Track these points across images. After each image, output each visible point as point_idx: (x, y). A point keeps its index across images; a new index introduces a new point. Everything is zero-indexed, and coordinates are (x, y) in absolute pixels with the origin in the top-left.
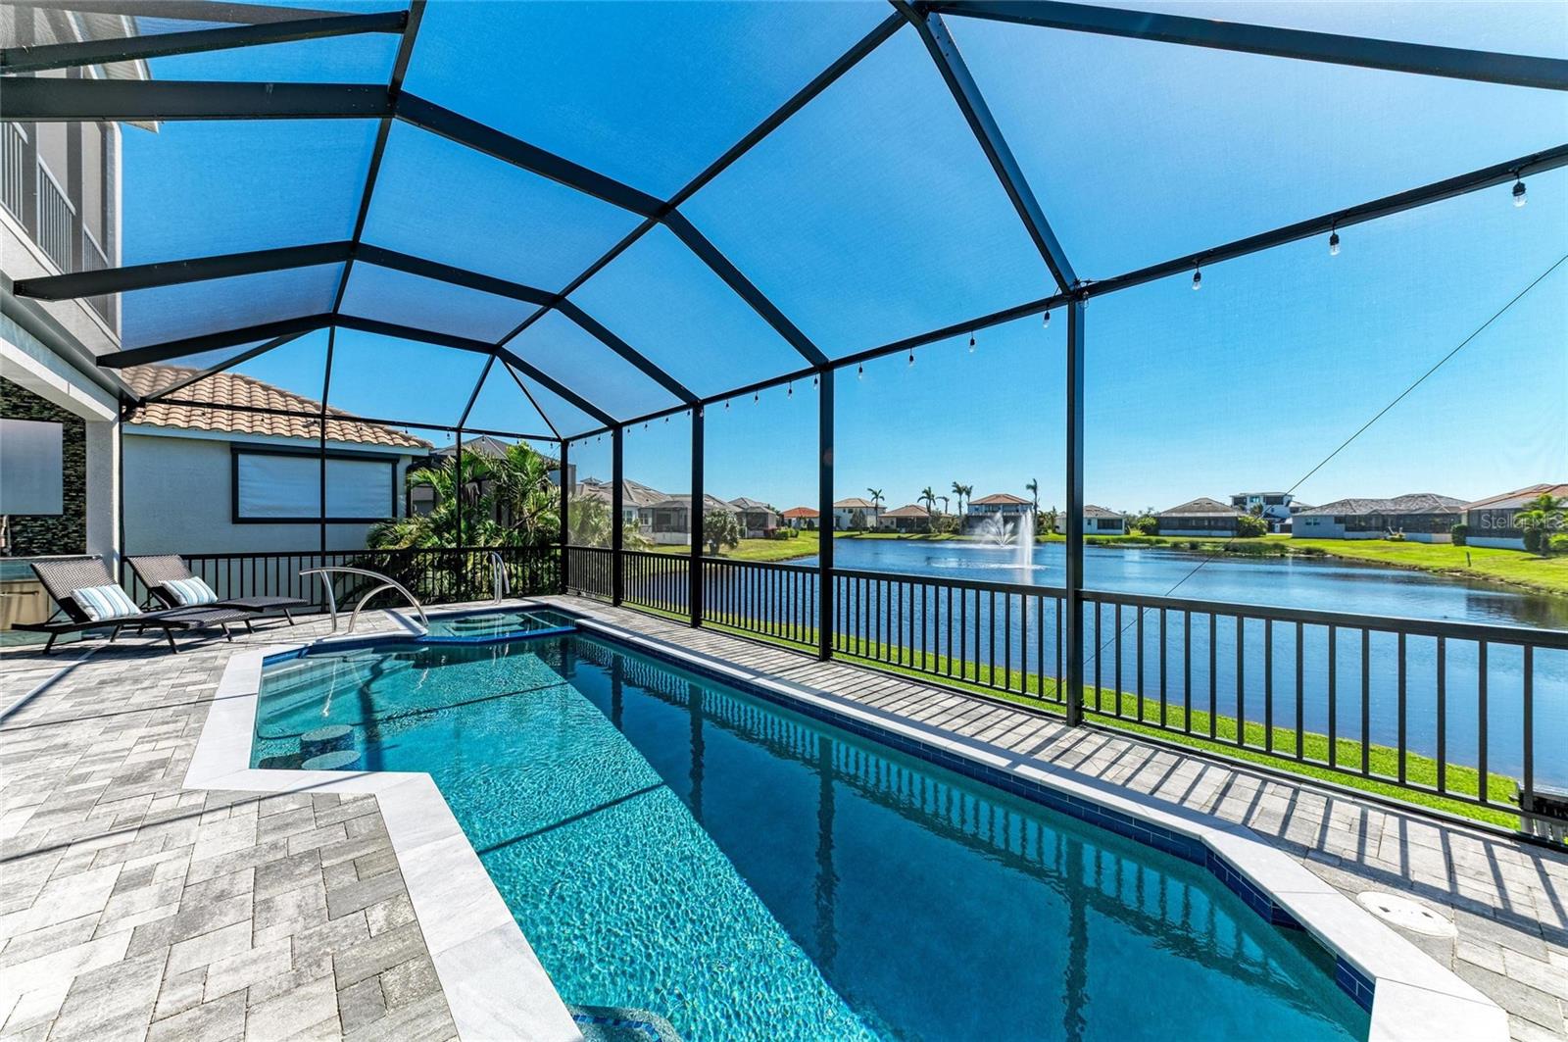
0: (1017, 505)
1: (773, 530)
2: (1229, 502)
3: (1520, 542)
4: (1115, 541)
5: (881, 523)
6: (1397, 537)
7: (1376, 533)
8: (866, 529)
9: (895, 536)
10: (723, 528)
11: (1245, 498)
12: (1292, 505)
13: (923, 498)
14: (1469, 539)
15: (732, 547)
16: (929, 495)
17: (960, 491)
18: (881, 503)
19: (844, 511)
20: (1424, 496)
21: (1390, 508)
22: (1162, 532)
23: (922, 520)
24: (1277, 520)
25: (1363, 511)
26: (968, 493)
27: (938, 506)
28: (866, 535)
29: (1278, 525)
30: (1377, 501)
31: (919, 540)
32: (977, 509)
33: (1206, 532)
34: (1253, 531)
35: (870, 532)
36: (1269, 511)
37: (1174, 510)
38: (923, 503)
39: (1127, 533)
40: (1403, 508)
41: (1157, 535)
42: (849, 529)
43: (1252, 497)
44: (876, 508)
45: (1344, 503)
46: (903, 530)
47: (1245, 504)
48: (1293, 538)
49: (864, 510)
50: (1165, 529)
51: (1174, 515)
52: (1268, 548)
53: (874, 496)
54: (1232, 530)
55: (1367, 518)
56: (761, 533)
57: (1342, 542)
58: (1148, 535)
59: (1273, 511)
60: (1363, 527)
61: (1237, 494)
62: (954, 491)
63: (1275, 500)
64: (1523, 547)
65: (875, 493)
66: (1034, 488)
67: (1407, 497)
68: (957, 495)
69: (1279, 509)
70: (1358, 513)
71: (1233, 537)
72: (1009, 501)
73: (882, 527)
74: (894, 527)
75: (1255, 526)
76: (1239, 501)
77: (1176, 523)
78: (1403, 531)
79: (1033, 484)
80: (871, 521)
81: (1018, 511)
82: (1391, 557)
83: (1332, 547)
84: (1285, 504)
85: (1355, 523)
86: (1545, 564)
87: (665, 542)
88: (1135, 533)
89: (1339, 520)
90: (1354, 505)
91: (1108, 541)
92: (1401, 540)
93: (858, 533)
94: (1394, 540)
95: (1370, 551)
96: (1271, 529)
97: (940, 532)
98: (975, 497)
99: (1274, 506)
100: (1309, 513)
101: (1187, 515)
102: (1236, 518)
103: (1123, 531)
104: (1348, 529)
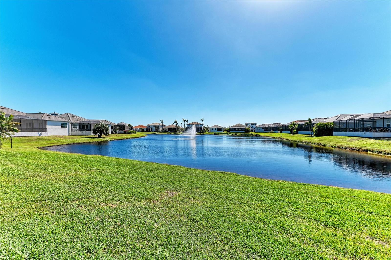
0: (199, 125)
1: (127, 131)
2: (245, 125)
3: (289, 132)
4: (220, 134)
5: (164, 130)
6: (272, 132)
7: (269, 131)
8: (159, 131)
9: (167, 133)
10: (103, 130)
11: (247, 124)
12: (256, 125)
13: (175, 122)
14: (282, 132)
15: (106, 135)
16: (176, 122)
17: (184, 121)
18: (164, 124)
19: (153, 126)
20: (277, 123)
21: (272, 126)
22: (231, 131)
23: (175, 129)
24: (253, 129)
25: (267, 126)
26: (187, 122)
27: (179, 125)
28: (159, 133)
29: (254, 130)
30: (270, 124)
31: (174, 134)
32: (189, 126)
33: (239, 131)
34: (248, 131)
35: (161, 132)
36: (252, 127)
37: (233, 126)
38: (175, 124)
39: (224, 132)
40: (274, 126)
41: (230, 132)
42: (155, 132)
43: (249, 124)
44: (162, 125)
45: (264, 125)
46: (170, 132)
47: (248, 125)
48: (255, 132)
49: (159, 126)
50: (232, 131)
51: (233, 127)
52: (250, 134)
53: (161, 122)
54: (244, 131)
55: (268, 128)
56: (123, 132)
57: (263, 133)
58: (228, 132)
59: (253, 127)
60: (267, 130)
61: (246, 123)
62: (183, 121)
63: (253, 124)
64: (290, 133)
65: (161, 121)
66: (203, 120)
67: (275, 123)
68: (184, 122)
69: (254, 126)
70: (266, 127)
72: (197, 124)
73: (164, 131)
74: (167, 131)
75: (248, 130)
77: (233, 129)
78: (273, 130)
79: (202, 119)
80: (161, 129)
81: (199, 126)
82: (270, 136)
83: (261, 134)
84: (255, 125)
85: (266, 129)
86: (292, 136)
87: (83, 134)
88: (225, 132)
89: (263, 128)
90: (266, 125)
91: (219, 134)
92: (273, 132)
93: (157, 132)
95: (267, 135)
96: (252, 131)
97: (179, 132)
98: (189, 123)
99: (253, 126)
100: (258, 127)
101: (235, 127)
102: (245, 128)
103: (223, 131)
104: (265, 130)
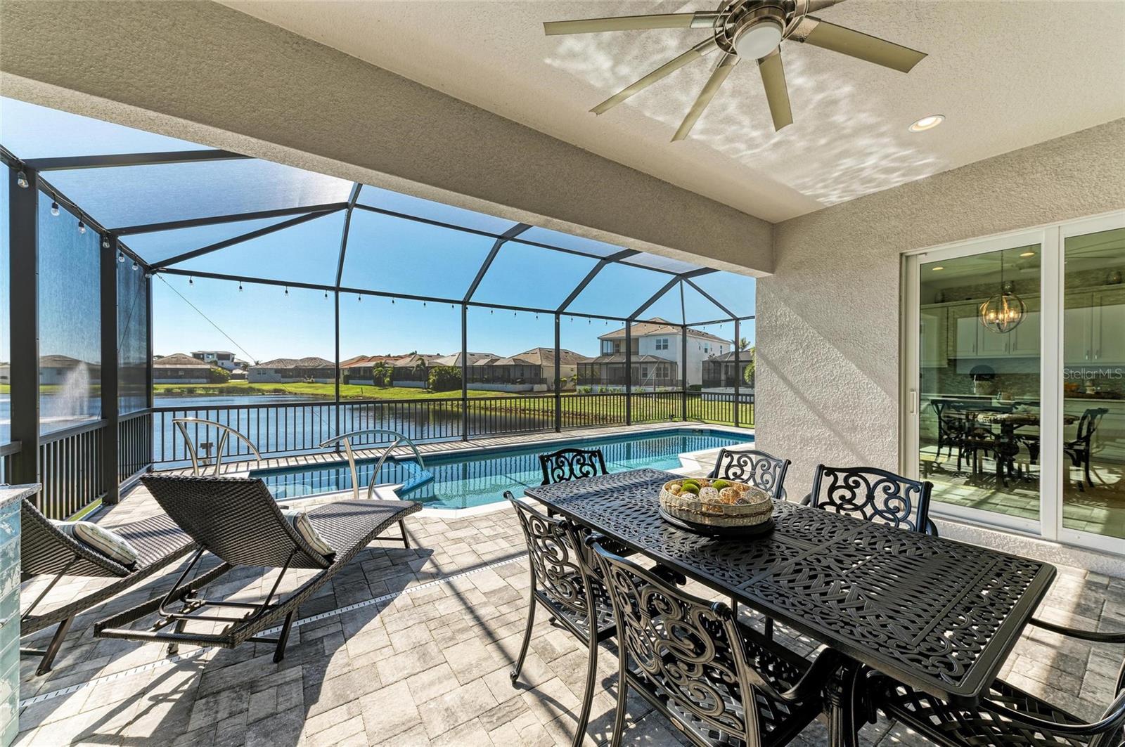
6: (310, 381)
11: (203, 355)
12: (235, 361)
14: (351, 381)
20: (315, 359)
25: (290, 366)
34: (223, 378)
43: (207, 355)
47: (204, 359)
48: (250, 383)
54: (206, 378)
55: (293, 370)
60: (292, 375)
61: (196, 350)
63: (223, 356)
64: (373, 383)
69: (229, 363)
70: (288, 367)
71: (207, 383)
75: (224, 375)
76: (198, 356)
84: (231, 360)
85: (289, 373)
86: (384, 391)
89: (277, 371)
90: (284, 362)
92: (313, 382)
94: (309, 383)
99: (224, 361)
102: (210, 369)
104: (283, 377)
